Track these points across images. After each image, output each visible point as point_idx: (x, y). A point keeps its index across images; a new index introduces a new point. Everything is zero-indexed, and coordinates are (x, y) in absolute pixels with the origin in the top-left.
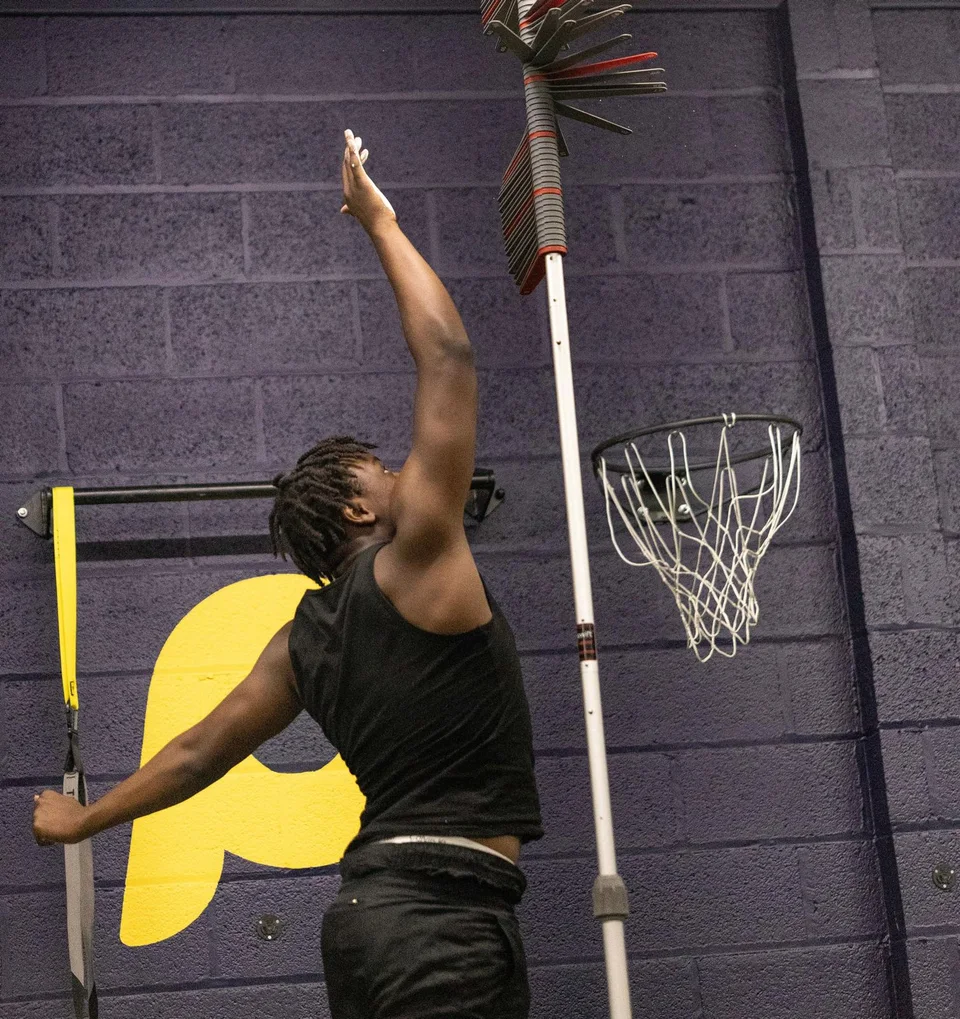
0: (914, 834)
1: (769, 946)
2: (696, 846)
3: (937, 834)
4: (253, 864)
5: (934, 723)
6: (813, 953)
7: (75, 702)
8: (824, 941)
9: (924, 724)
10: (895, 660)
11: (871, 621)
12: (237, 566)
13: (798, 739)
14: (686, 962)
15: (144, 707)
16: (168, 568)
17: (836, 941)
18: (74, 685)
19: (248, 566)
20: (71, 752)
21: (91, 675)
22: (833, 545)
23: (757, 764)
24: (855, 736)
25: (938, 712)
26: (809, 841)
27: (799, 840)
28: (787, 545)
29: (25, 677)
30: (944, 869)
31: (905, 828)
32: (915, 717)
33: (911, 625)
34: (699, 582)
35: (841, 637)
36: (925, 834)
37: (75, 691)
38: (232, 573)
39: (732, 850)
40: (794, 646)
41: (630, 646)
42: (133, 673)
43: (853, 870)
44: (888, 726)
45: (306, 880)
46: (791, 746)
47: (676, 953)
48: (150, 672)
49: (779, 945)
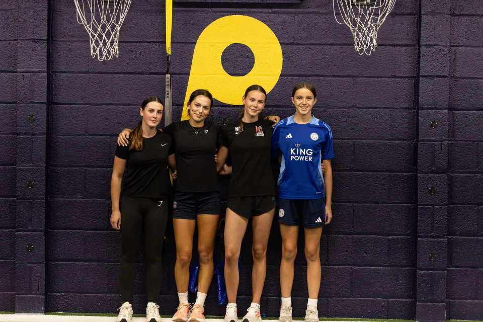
0: (426, 111)
1: (378, 139)
2: (358, 108)
3: (434, 111)
4: (222, 103)
5: (438, 77)
6: (391, 143)
7: (170, 53)
8: (395, 140)
9: (435, 76)
10: (428, 56)
11: (422, 43)
12: (225, 12)
13: (395, 77)
14: (351, 142)
15: (193, 53)
16: (203, 11)
17: (398, 140)
18: (170, 48)
19: (228, 12)
20: (168, 69)
21: (178, 43)
22: (416, 16)
23: (381, 84)
24: (415, 77)
25: (439, 73)
26: (395, 109)
27: (392, 108)
28: (401, 15)
29: (158, 42)
30: (434, 122)
31: (423, 108)
32: (432, 74)
33: (436, 45)
34: (363, 29)
35: (414, 46)
36: (429, 111)
37: (170, 50)
38: (223, 14)
39: (370, 110)
40: (399, 47)
41: (346, 44)
42: (191, 43)
43: (408, 119)
44: (422, 76)
45: (237, 108)
46: (393, 79)
47: (348, 139)
48: (195, 43)
49: (380, 139)
